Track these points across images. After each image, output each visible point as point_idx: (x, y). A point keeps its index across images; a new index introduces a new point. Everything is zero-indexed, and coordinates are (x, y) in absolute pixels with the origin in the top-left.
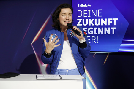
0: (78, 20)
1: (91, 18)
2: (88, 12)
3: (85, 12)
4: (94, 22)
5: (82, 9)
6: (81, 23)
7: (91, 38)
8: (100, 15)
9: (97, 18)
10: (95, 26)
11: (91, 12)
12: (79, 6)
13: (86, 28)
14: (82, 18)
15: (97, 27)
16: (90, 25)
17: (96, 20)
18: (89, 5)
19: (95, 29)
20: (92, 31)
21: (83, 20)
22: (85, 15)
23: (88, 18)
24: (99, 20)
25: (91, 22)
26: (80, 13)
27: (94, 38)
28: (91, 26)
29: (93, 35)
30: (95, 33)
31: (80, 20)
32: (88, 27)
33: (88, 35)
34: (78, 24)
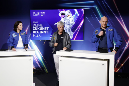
1: (39, 27)
3: (36, 25)
4: (39, 29)
5: (35, 23)
6: (35, 29)
7: (38, 35)
9: (41, 27)
10: (40, 30)
11: (38, 25)
12: (33, 22)
14: (35, 27)
15: (41, 30)
17: (40, 28)
18: (37, 22)
19: (40, 31)
20: (39, 32)
23: (37, 27)
25: (38, 29)
26: (34, 25)
28: (39, 30)
29: (39, 34)
30: (40, 33)
31: (34, 28)
32: (37, 30)
33: (37, 34)
34: (34, 29)
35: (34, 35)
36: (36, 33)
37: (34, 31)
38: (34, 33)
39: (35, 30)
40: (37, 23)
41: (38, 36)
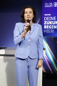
0: (44, 22)
1: (51, 21)
2: (49, 18)
3: (48, 18)
5: (47, 16)
8: (55, 19)
10: (53, 25)
11: (51, 18)
12: (45, 15)
13: (48, 26)
16: (50, 24)
17: (53, 22)
20: (51, 27)
21: (47, 22)
22: (48, 19)
23: (49, 21)
24: (55, 22)
26: (46, 19)
27: (52, 30)
30: (53, 28)
32: (49, 25)
33: (49, 29)
34: (45, 24)
35: (45, 30)
36: (47, 28)
37: (45, 26)
38: (45, 28)
39: (47, 25)
40: (49, 16)
41: (50, 32)
